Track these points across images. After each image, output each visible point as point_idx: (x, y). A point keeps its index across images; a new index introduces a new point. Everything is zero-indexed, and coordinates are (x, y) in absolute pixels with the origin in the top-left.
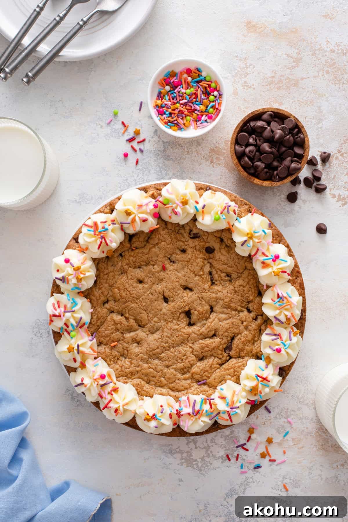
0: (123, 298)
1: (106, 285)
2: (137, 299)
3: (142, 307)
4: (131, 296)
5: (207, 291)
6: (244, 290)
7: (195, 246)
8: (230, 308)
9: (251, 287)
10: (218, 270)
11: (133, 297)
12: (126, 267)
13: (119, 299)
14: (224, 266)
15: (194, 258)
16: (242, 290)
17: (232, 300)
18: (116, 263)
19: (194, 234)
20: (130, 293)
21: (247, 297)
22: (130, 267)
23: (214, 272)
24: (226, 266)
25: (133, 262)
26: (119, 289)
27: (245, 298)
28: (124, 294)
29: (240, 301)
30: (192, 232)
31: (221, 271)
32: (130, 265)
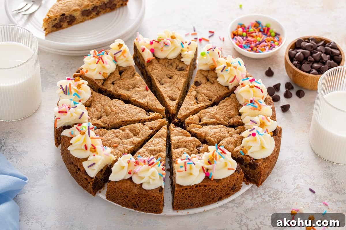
0: (114, 111)
1: (100, 105)
2: (125, 111)
3: (129, 117)
4: (119, 110)
5: (192, 105)
6: (227, 108)
7: (180, 74)
8: (215, 118)
9: (233, 107)
10: (202, 94)
11: (122, 110)
12: (118, 88)
13: (110, 113)
14: (208, 91)
15: (178, 80)
16: (226, 108)
17: (217, 113)
18: (109, 87)
19: (179, 68)
20: (119, 108)
21: (229, 113)
22: (120, 88)
23: (199, 95)
24: (209, 92)
25: (123, 84)
26: (109, 106)
27: (228, 114)
28: (114, 109)
29: (223, 115)
30: (178, 67)
31: (205, 95)
32: (120, 87)
